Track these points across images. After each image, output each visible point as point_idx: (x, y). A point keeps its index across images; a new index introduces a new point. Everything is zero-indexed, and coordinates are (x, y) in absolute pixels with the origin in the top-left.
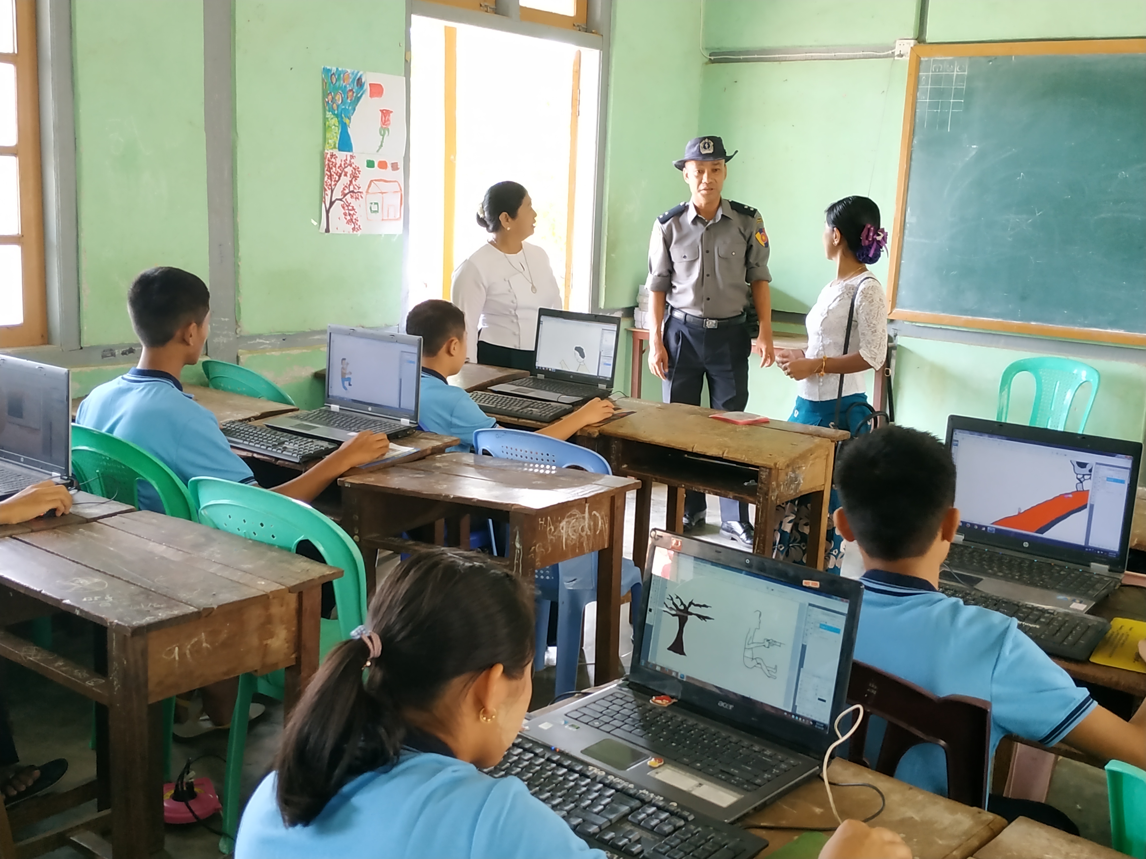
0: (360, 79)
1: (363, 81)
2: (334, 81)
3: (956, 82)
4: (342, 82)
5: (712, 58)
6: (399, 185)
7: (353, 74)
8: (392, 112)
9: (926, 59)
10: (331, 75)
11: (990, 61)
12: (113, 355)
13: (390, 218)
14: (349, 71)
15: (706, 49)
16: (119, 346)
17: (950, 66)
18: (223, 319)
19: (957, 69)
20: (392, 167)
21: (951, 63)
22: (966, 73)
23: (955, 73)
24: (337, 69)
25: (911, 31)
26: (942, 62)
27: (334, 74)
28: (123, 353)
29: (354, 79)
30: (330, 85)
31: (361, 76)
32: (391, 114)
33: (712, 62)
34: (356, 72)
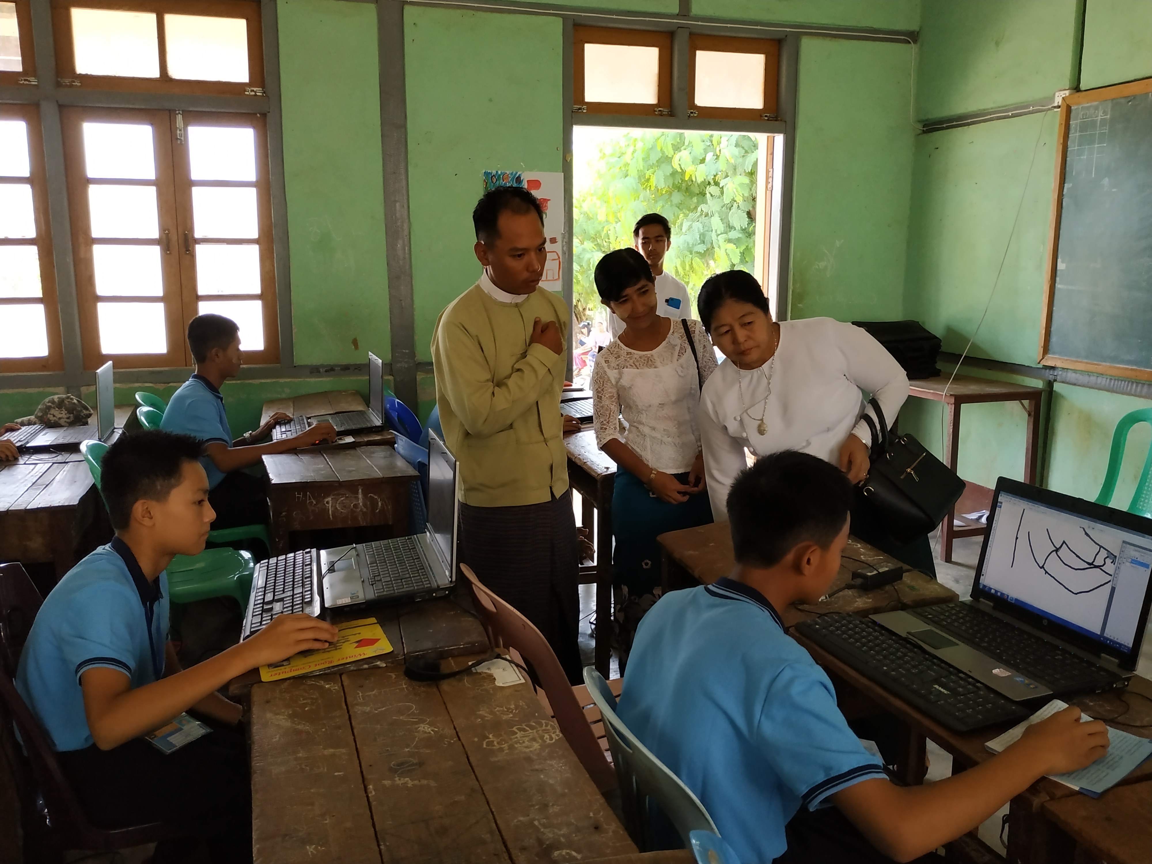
0: (519, 177)
1: (522, 179)
2: (494, 181)
3: (1099, 127)
4: (501, 181)
5: (925, 129)
6: (557, 254)
7: (512, 174)
8: (549, 200)
9: (1076, 107)
10: (492, 177)
11: (1129, 101)
12: (319, 372)
13: (548, 279)
14: (508, 172)
15: (919, 121)
16: (322, 366)
17: (1095, 112)
18: (404, 351)
19: (1101, 113)
20: (550, 241)
21: (1097, 108)
22: (1108, 117)
23: (1099, 118)
24: (497, 172)
25: (1066, 81)
26: (1088, 108)
27: (494, 175)
28: (326, 371)
29: (513, 178)
30: (490, 184)
31: (519, 175)
32: (548, 202)
33: (924, 132)
34: (514, 172)
